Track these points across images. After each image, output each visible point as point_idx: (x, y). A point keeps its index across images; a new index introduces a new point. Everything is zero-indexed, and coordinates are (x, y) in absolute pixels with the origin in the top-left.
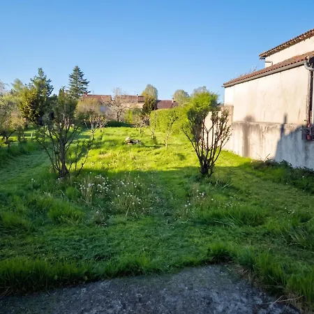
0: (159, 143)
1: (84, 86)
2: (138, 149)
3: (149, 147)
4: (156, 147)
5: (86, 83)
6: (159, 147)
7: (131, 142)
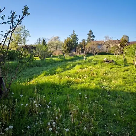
0: (128, 63)
1: (93, 38)
2: (111, 66)
3: (120, 65)
4: (125, 66)
5: (94, 37)
6: (128, 66)
7: (107, 61)
